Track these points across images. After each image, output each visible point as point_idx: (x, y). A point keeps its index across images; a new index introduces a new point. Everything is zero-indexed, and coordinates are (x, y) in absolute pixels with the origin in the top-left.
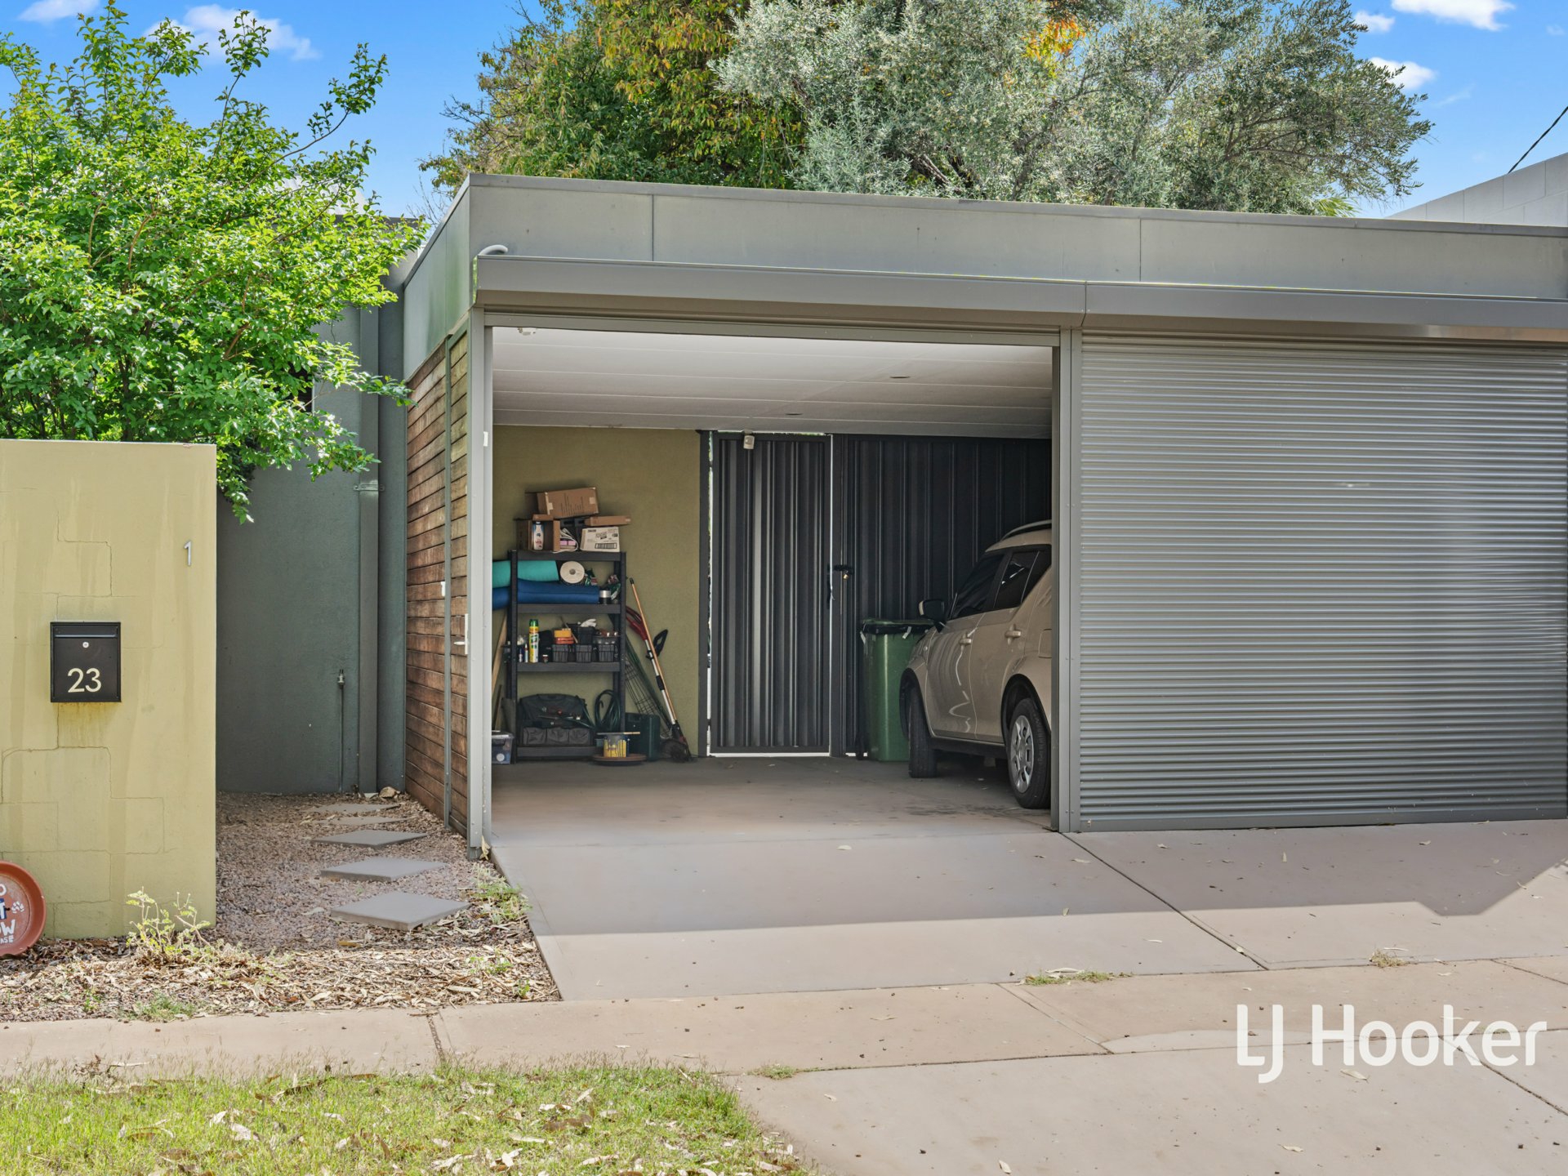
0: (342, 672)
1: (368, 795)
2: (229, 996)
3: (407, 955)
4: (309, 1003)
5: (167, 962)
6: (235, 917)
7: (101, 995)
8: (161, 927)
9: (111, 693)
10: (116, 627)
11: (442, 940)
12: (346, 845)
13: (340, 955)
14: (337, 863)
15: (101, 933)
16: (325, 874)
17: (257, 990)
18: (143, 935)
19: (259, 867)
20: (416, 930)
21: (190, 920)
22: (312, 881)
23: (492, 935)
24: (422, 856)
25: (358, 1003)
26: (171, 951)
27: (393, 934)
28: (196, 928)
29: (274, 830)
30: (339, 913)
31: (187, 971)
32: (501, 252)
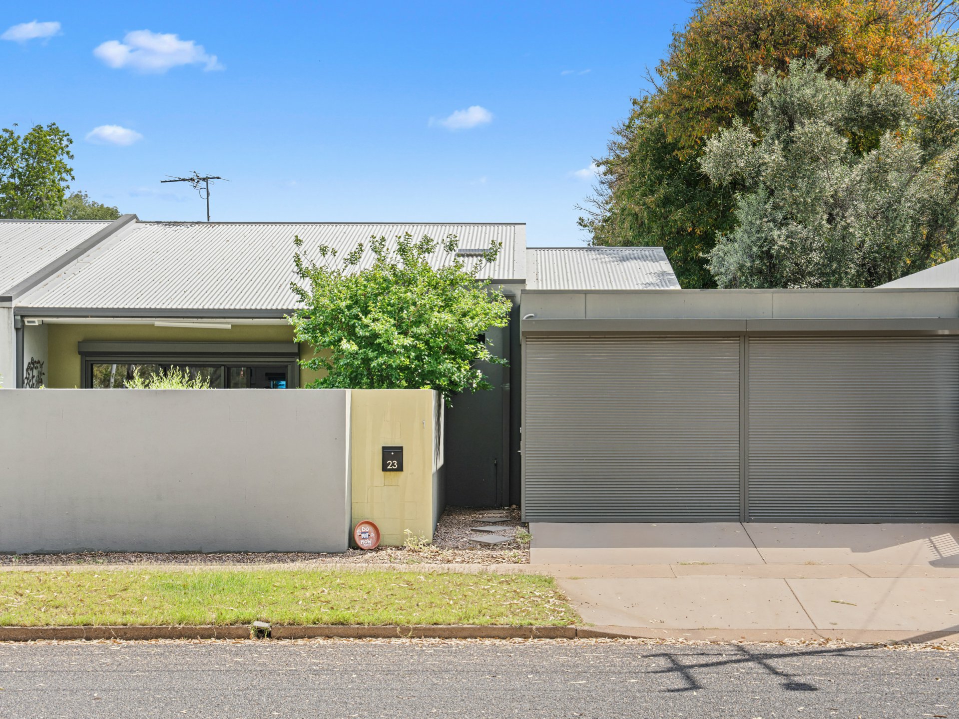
0: (496, 459)
1: (506, 508)
2: (432, 560)
3: (488, 552)
4: (454, 562)
5: (415, 551)
6: (438, 541)
7: (395, 558)
8: (414, 541)
9: (400, 468)
10: (401, 448)
11: (502, 549)
12: (483, 522)
13: (467, 551)
14: (476, 527)
15: (398, 544)
16: (472, 530)
17: (439, 558)
18: (408, 543)
19: (452, 528)
20: (494, 545)
21: (422, 539)
22: (467, 532)
23: (518, 547)
24: (507, 525)
25: (468, 562)
26: (417, 548)
27: (486, 546)
28: (424, 541)
29: (462, 518)
30: (471, 540)
31: (421, 553)
32: (532, 316)
